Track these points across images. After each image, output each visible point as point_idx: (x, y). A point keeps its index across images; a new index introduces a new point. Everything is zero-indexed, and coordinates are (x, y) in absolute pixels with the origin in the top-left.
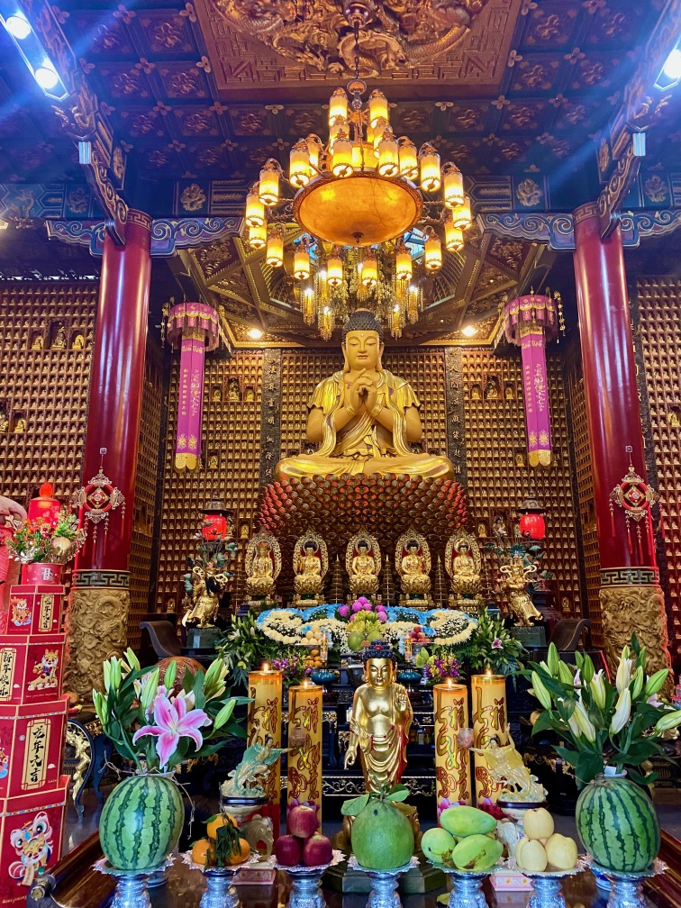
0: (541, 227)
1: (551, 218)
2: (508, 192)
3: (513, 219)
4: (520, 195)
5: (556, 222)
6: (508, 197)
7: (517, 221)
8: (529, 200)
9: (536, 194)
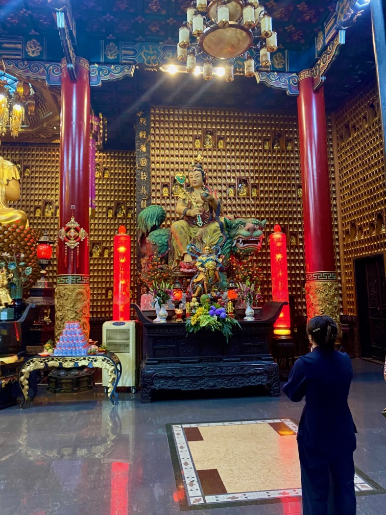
0: (41, 71)
1: (48, 65)
2: (19, 46)
3: (24, 64)
4: (28, 49)
5: (51, 67)
6: (20, 50)
7: (26, 65)
8: (33, 52)
9: (38, 49)
